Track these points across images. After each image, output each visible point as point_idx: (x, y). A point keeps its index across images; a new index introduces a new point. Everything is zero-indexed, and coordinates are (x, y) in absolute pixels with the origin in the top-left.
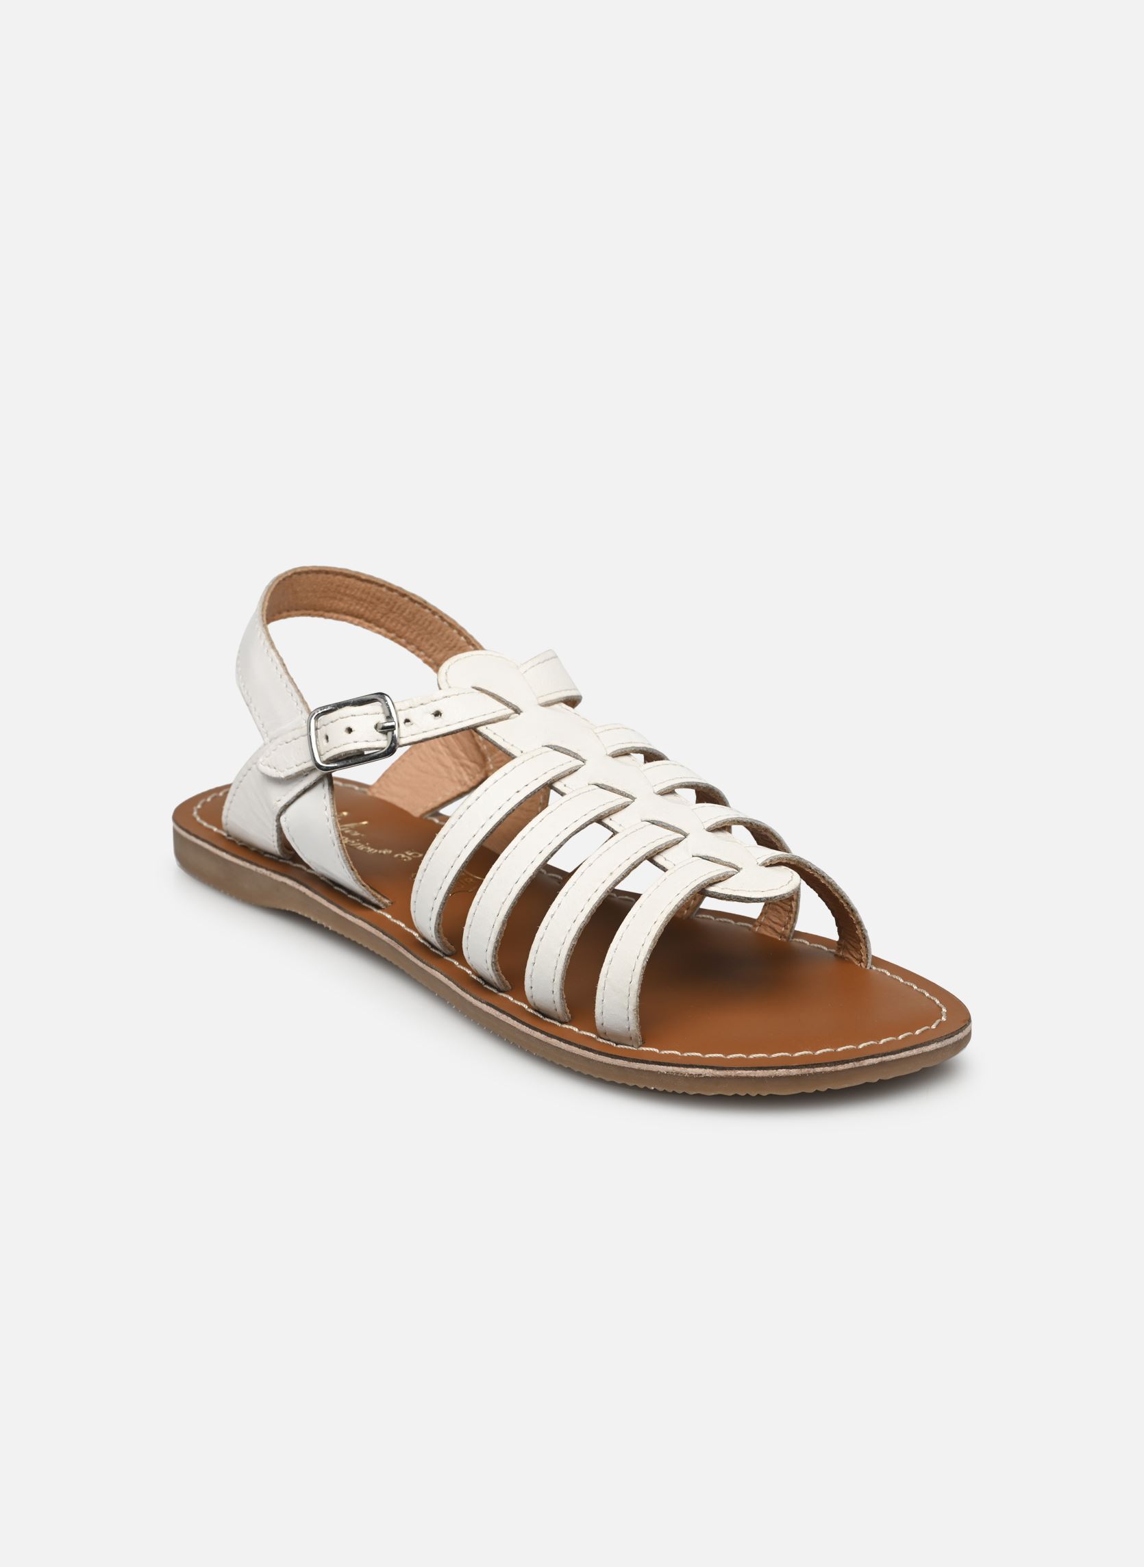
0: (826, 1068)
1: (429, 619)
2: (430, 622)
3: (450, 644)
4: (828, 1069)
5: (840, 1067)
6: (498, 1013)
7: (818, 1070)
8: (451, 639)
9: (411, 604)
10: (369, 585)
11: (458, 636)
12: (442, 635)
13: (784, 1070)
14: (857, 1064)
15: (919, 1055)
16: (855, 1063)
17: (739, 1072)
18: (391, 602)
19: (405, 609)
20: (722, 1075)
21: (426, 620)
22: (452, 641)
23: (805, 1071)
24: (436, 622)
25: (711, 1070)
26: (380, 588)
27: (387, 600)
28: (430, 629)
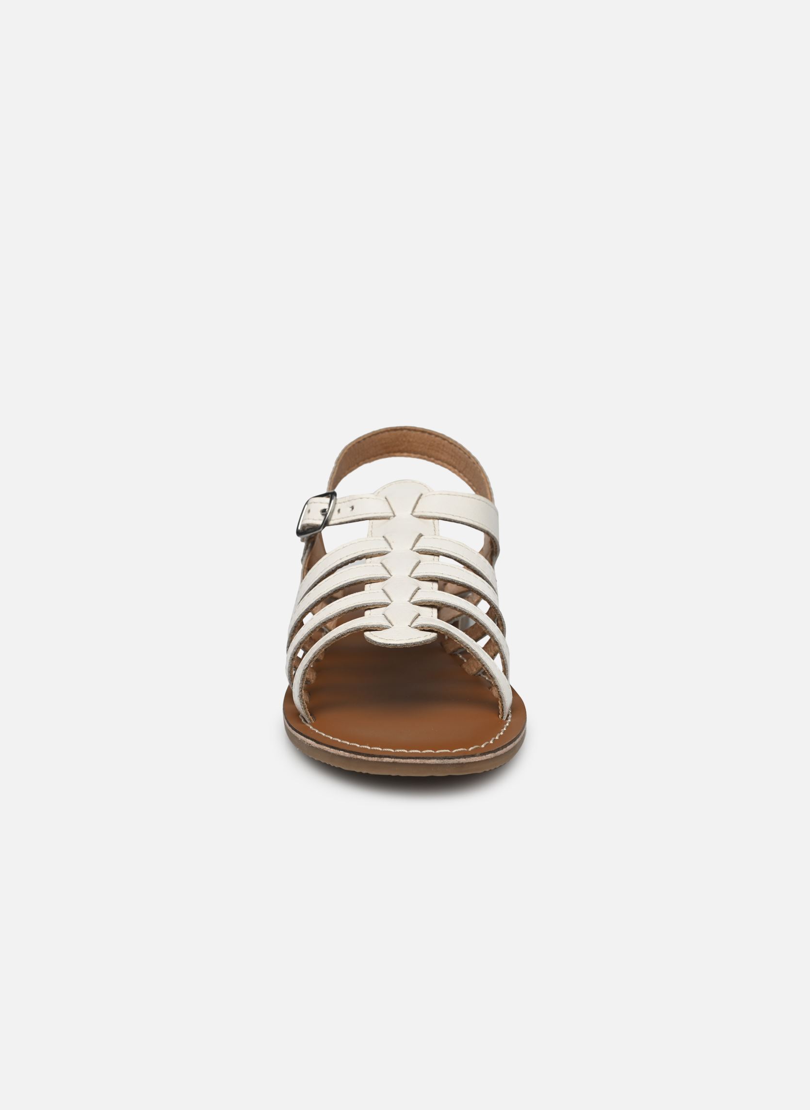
0: (363, 757)
4: (364, 758)
5: (370, 759)
7: (359, 757)
13: (342, 752)
14: (380, 760)
15: (420, 764)
16: (379, 758)
17: (324, 747)
20: (318, 747)
23: (352, 755)
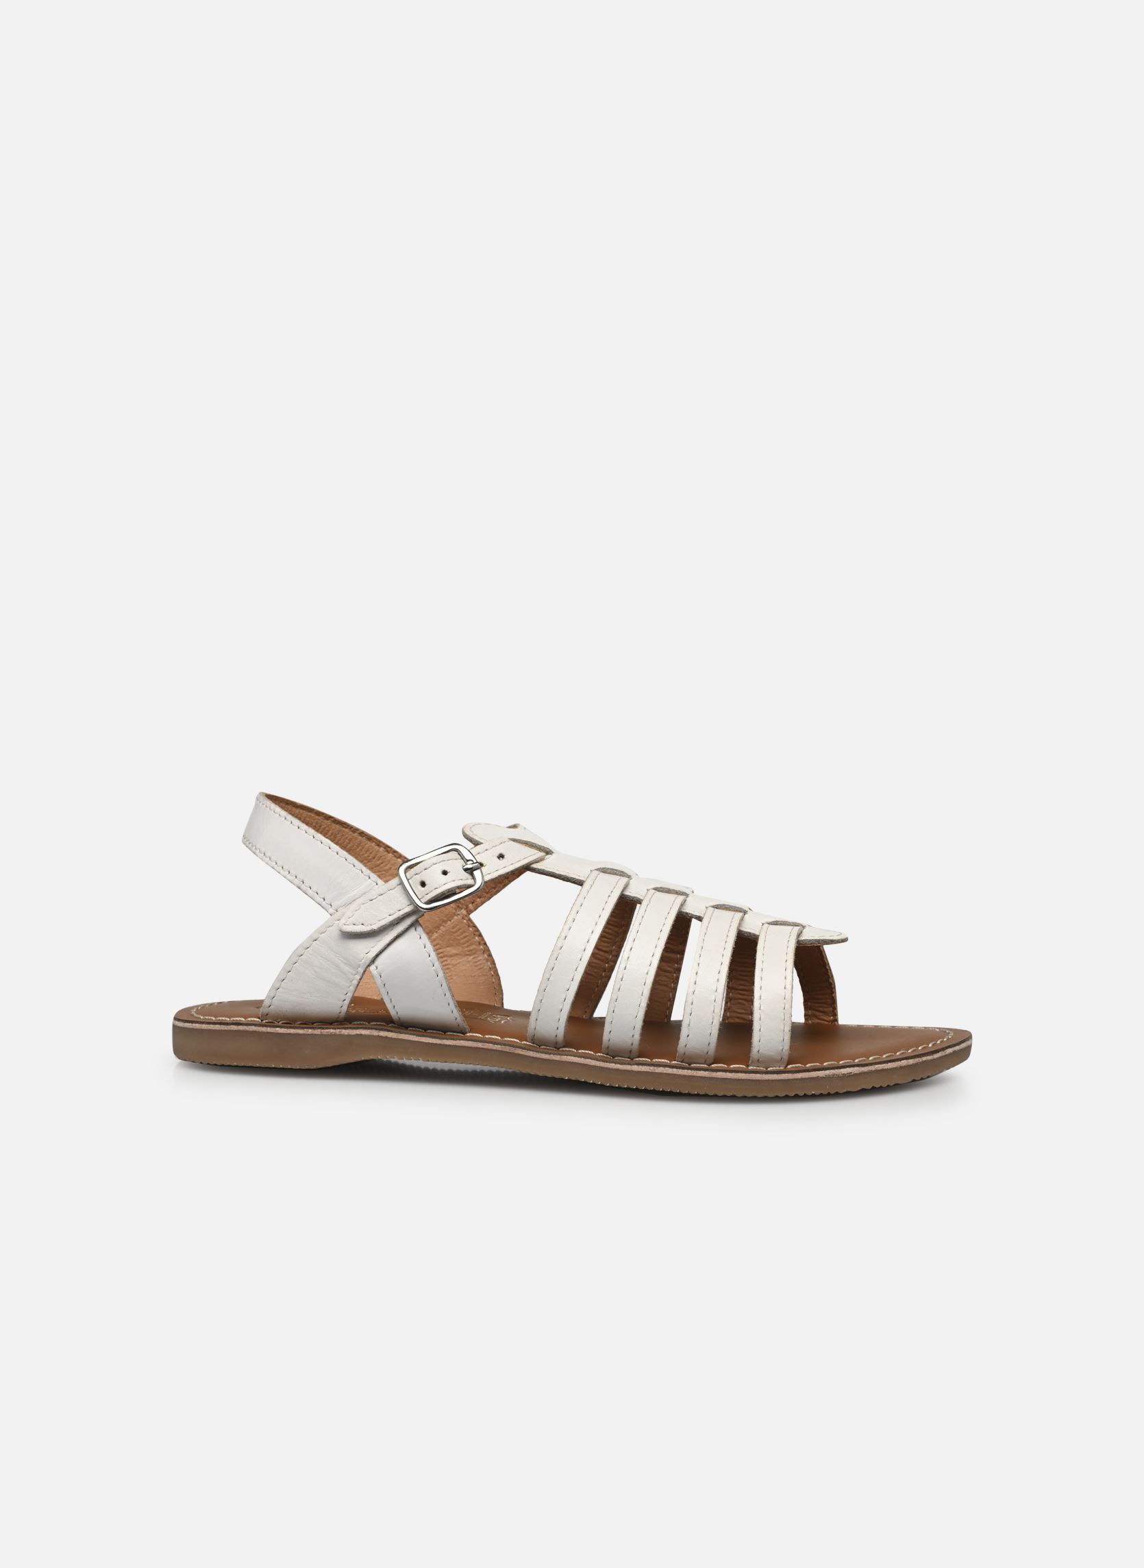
1: (350, 837)
2: (350, 840)
3: (369, 856)
6: (652, 1068)
8: (371, 851)
9: (334, 825)
10: (301, 811)
11: (377, 847)
12: (361, 850)
18: (317, 826)
19: (328, 831)
21: (346, 838)
22: (371, 853)
24: (356, 839)
25: (858, 1068)
26: (309, 814)
27: (314, 824)
28: (349, 845)
